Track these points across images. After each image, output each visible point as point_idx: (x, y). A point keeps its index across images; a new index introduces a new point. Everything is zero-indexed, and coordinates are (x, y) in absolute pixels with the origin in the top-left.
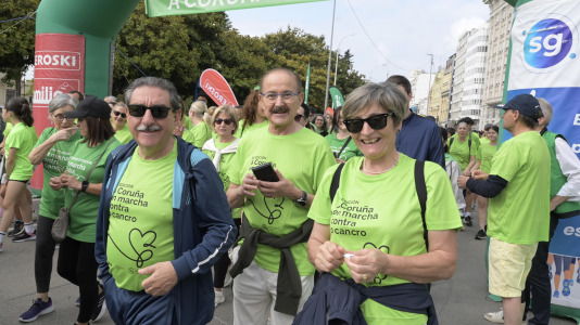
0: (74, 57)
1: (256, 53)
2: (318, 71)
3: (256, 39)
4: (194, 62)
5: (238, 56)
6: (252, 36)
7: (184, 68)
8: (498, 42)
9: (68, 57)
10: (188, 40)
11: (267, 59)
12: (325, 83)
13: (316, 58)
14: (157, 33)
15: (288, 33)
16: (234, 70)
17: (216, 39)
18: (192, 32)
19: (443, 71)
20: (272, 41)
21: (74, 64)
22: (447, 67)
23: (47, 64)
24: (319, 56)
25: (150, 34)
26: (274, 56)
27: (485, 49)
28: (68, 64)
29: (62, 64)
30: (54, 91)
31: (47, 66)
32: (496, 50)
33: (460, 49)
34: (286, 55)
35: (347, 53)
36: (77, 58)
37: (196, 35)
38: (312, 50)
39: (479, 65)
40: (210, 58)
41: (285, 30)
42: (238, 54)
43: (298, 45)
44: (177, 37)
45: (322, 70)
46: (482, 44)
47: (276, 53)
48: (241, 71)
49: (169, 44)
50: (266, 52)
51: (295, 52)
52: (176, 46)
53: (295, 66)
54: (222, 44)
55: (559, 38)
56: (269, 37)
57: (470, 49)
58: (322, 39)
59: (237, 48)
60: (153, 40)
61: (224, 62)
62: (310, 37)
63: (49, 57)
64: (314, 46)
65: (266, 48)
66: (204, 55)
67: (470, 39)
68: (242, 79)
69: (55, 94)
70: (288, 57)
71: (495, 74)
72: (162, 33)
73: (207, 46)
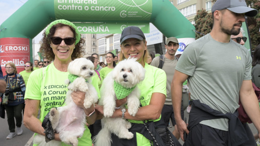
23: (15, 50)
30: (19, 61)
36: (28, 48)
55: (184, 46)
63: (17, 47)
69: (20, 62)
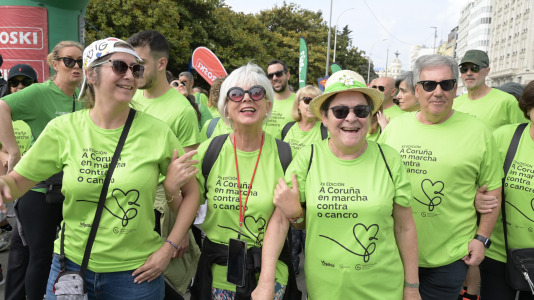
0: (35, 34)
1: (250, 30)
2: (316, 48)
3: (250, 17)
4: (186, 42)
5: (232, 35)
6: (246, 13)
7: (175, 49)
8: (502, 13)
9: (28, 34)
10: (178, 19)
11: (263, 37)
12: (324, 61)
13: (313, 34)
14: (145, 12)
15: (284, 9)
16: (229, 49)
17: (209, 17)
18: (183, 10)
19: (444, 46)
20: (267, 18)
21: (35, 41)
22: (449, 41)
23: (4, 42)
24: (316, 32)
25: (138, 13)
26: (270, 34)
27: (489, 20)
28: (28, 42)
29: (21, 42)
31: (4, 46)
32: (501, 22)
33: (462, 22)
34: (282, 32)
35: (346, 29)
36: (39, 35)
37: (187, 13)
38: (309, 26)
39: (483, 37)
40: (202, 37)
41: (280, 6)
42: (232, 33)
43: (295, 21)
44: (166, 15)
45: (320, 47)
46: (486, 15)
47: (272, 30)
48: (236, 50)
49: (159, 23)
50: (261, 29)
51: (291, 29)
52: (166, 25)
53: (292, 43)
54: (215, 22)
56: (264, 14)
57: (473, 21)
58: (320, 14)
59: (230, 26)
60: (141, 19)
61: (217, 41)
62: (307, 13)
64: (311, 22)
65: (261, 25)
66: (196, 34)
67: (473, 10)
68: (237, 58)
70: (284, 35)
71: (499, 46)
72: (150, 12)
73: (199, 24)
